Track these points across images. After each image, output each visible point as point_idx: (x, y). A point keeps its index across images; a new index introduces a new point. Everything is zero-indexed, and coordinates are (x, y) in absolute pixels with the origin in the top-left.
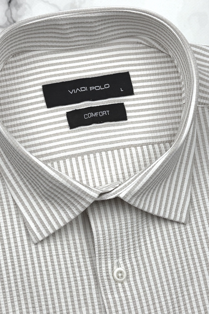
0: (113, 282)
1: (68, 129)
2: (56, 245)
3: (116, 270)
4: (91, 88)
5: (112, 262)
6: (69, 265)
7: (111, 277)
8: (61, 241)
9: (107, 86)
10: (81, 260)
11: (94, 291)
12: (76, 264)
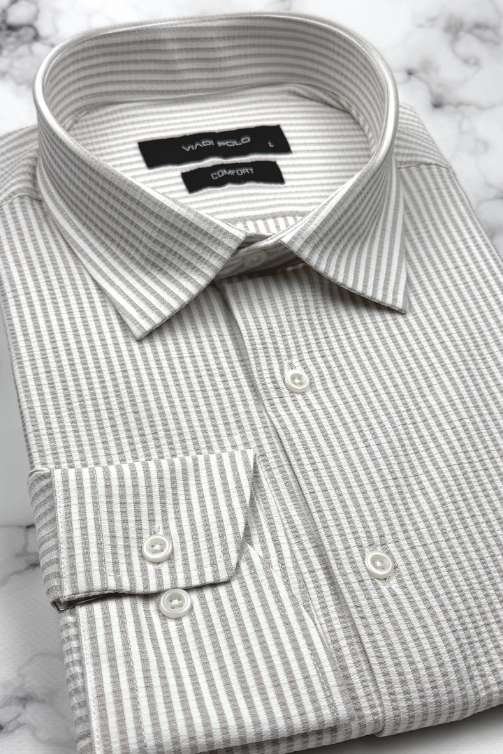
0: (285, 392)
1: (186, 193)
2: (176, 344)
3: (289, 374)
4: (220, 144)
5: (281, 363)
6: (204, 373)
7: (281, 384)
8: (186, 338)
9: (246, 140)
10: (225, 365)
11: (253, 409)
12: (215, 371)
